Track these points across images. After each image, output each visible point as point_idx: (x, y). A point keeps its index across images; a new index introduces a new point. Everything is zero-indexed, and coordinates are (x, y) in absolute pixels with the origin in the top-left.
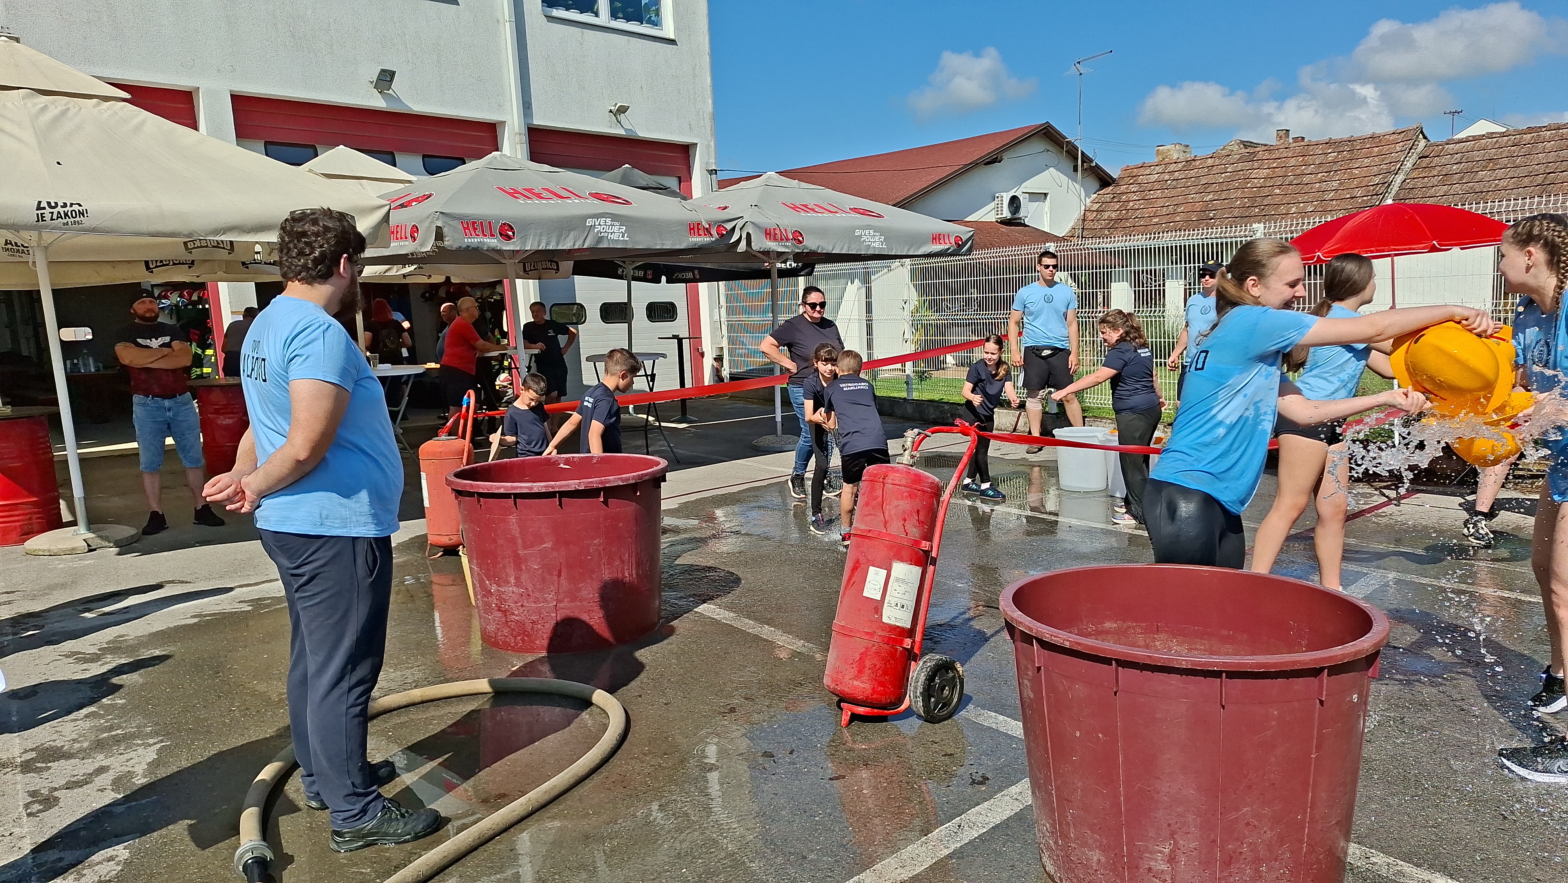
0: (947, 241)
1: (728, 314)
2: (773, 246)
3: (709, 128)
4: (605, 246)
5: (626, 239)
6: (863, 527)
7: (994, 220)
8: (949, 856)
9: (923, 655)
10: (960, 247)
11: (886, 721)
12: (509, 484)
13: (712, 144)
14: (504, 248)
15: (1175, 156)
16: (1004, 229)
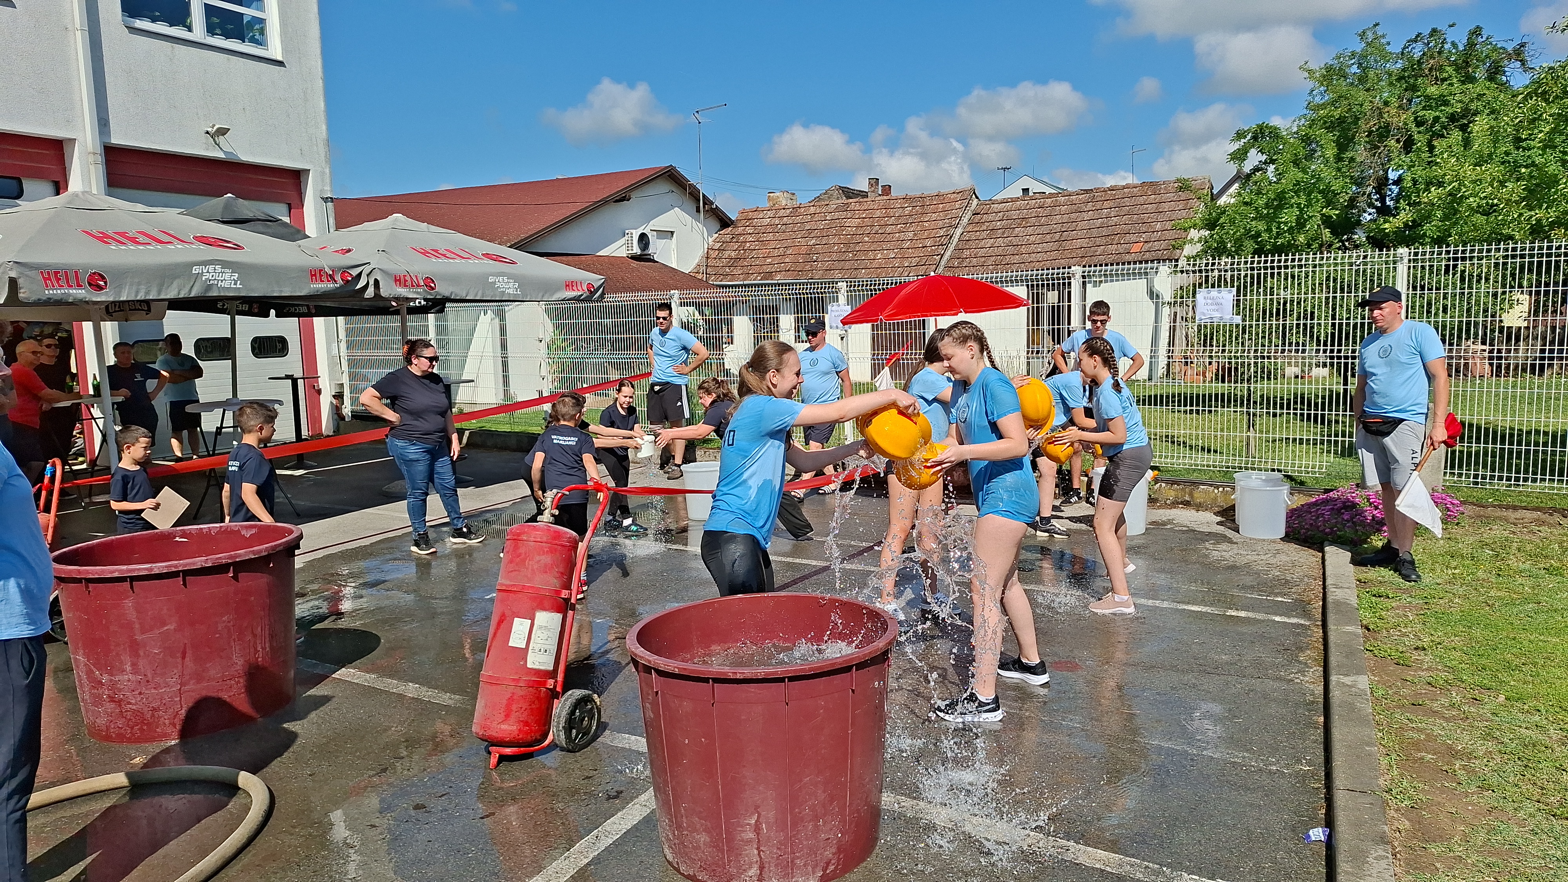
0: (579, 288)
1: (348, 348)
2: (403, 292)
3: (323, 154)
4: (215, 295)
5: (238, 286)
6: (508, 583)
7: (625, 255)
8: (588, 864)
9: (565, 691)
10: (592, 293)
11: (532, 757)
12: (125, 567)
13: (327, 171)
14: (94, 299)
15: (784, 203)
16: (635, 264)
